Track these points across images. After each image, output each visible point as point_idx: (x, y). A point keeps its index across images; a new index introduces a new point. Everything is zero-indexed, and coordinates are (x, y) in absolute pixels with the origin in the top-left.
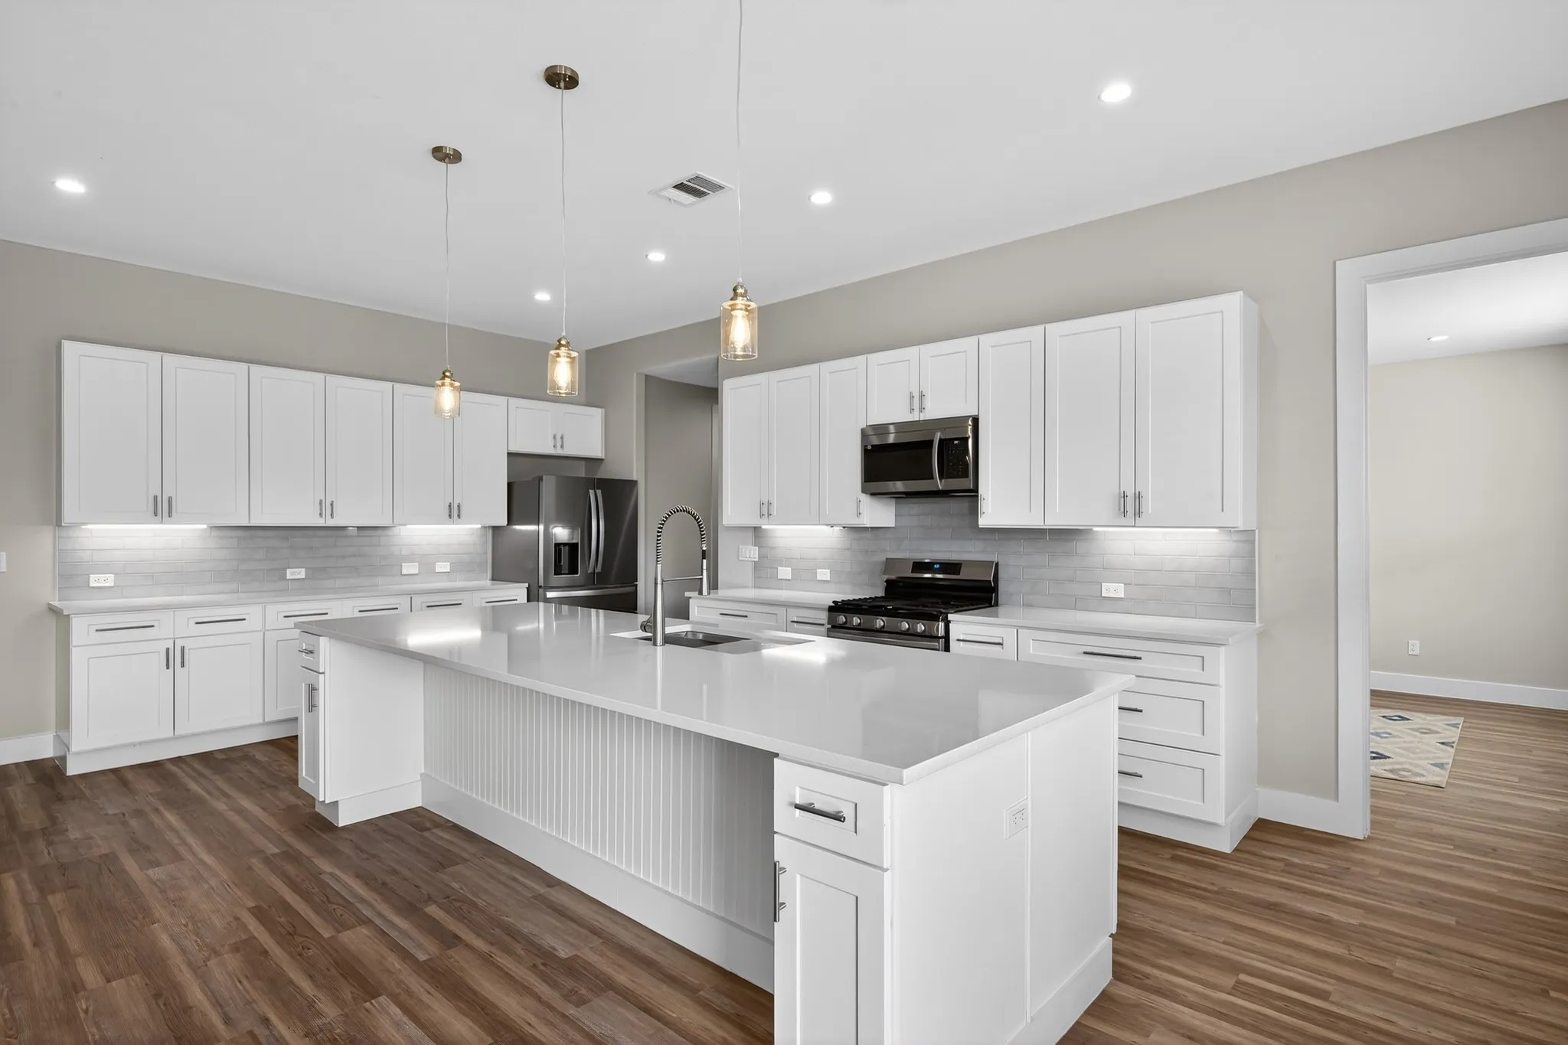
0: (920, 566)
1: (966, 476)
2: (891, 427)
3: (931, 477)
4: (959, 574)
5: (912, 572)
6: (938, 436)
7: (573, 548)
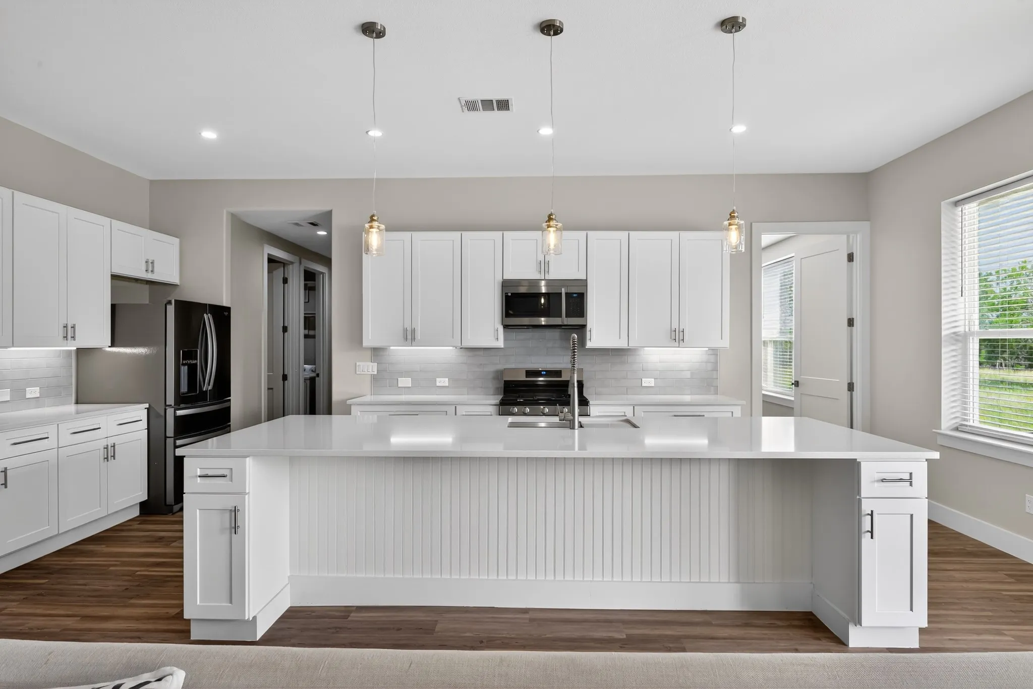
0: (530, 373)
1: (582, 316)
2: (543, 283)
3: (560, 316)
4: (561, 377)
5: (526, 377)
6: (563, 291)
7: (192, 370)
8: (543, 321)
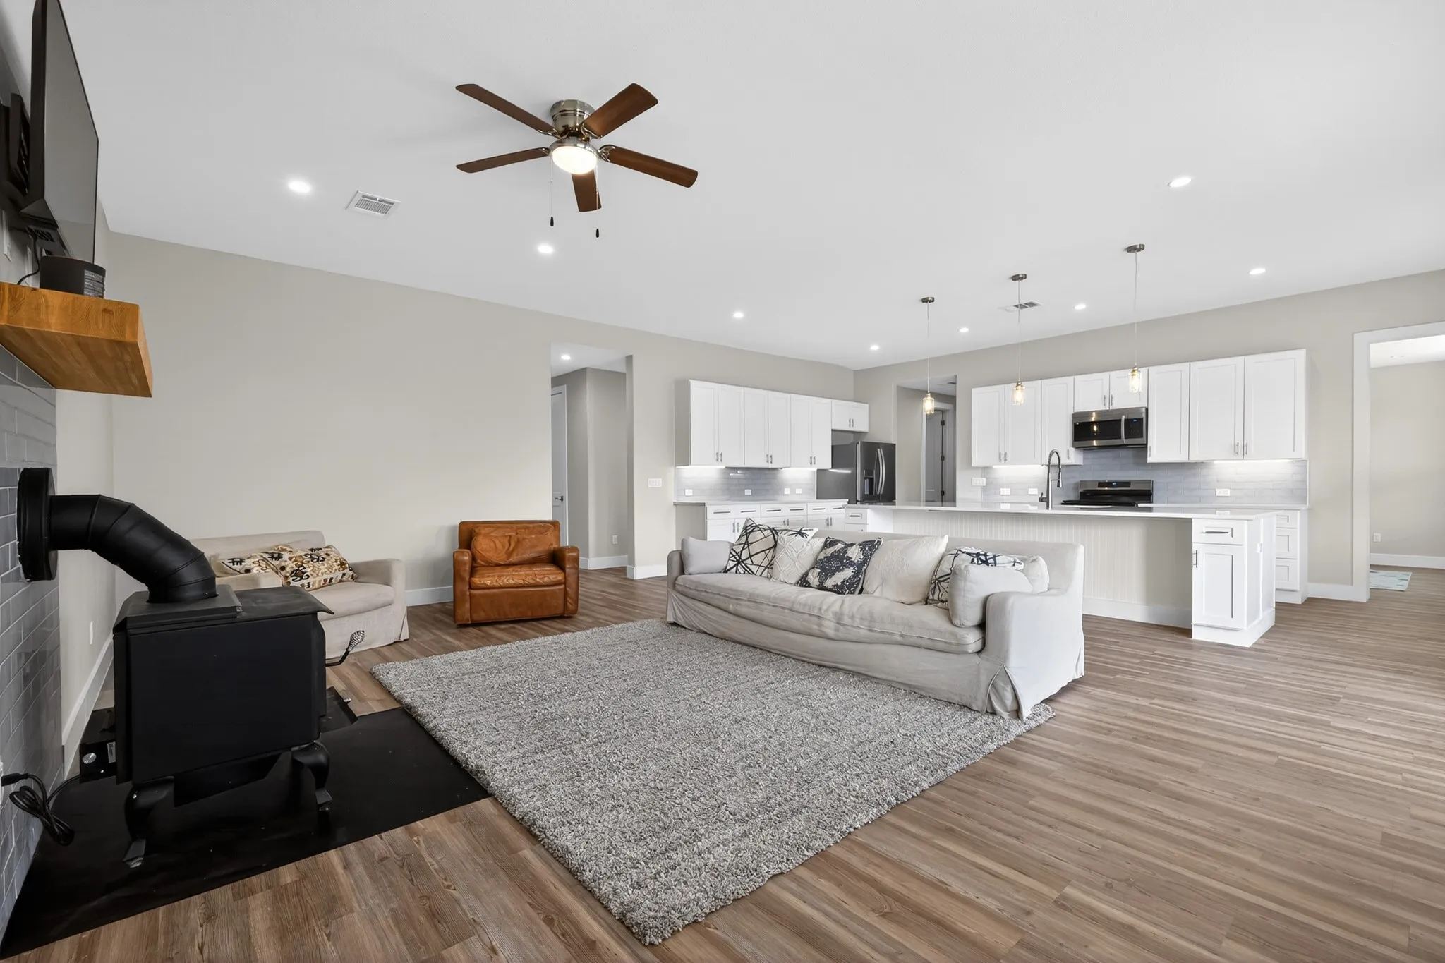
0: (1101, 484)
1: (1142, 436)
2: (1093, 413)
3: (1120, 438)
4: (1129, 487)
5: (1098, 487)
6: (1123, 417)
7: (871, 480)
8: (1095, 443)
